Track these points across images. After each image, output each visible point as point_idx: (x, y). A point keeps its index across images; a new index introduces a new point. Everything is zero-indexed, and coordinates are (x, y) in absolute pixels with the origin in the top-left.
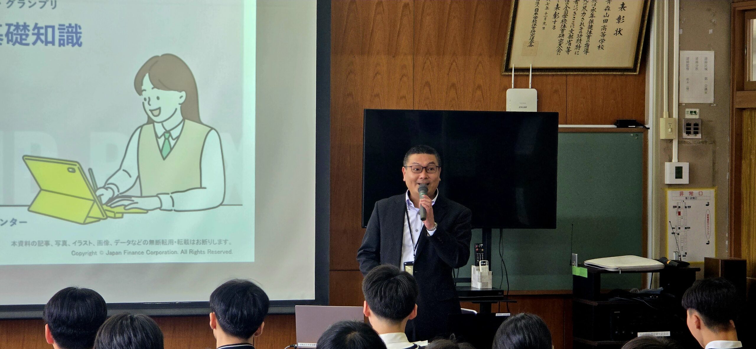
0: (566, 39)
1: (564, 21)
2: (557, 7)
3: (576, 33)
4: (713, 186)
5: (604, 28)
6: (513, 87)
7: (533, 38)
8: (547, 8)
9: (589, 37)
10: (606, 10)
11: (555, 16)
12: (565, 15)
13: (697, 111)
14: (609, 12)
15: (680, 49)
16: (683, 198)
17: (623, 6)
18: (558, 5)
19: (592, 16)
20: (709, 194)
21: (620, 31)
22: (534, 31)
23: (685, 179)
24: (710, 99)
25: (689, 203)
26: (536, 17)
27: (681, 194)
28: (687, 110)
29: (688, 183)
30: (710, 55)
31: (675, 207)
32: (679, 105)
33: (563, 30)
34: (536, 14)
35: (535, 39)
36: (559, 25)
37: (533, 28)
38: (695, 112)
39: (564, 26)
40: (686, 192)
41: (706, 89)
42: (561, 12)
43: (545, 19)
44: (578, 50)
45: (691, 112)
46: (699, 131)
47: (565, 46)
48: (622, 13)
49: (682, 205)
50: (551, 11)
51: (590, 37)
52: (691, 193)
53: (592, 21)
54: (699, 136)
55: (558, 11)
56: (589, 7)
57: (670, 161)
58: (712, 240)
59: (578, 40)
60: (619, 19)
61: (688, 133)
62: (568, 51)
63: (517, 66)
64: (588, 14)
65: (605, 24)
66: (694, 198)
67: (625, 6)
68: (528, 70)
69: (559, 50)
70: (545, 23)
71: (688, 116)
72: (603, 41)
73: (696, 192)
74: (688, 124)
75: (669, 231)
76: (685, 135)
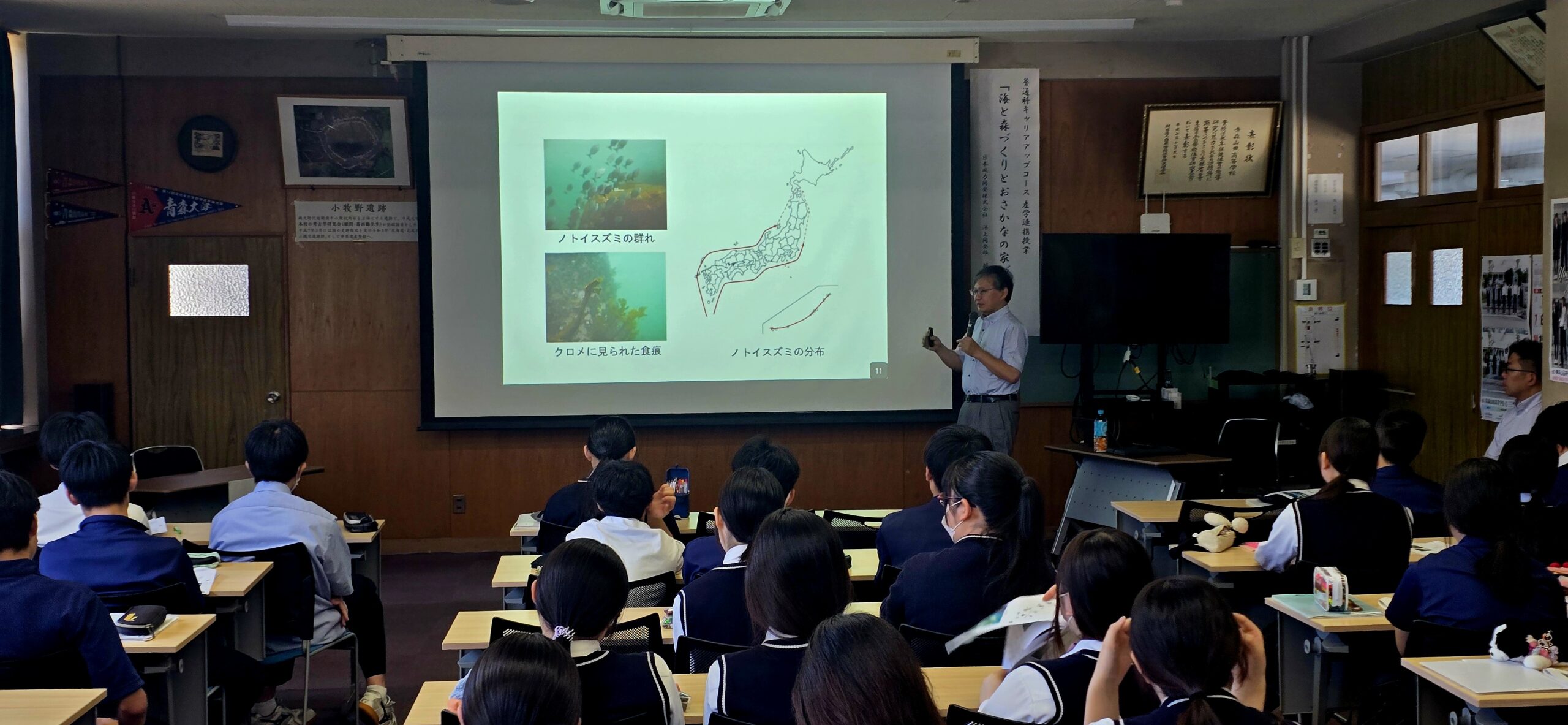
0: (1197, 166)
1: (1194, 149)
2: (1187, 137)
3: (1207, 160)
4: (1342, 302)
5: (1235, 155)
6: (1147, 212)
7: (1165, 166)
8: (1177, 138)
9: (1220, 164)
10: (1235, 138)
11: (1185, 144)
12: (1195, 144)
13: (1326, 230)
14: (1238, 140)
15: (1310, 172)
16: (1312, 313)
17: (1252, 134)
18: (1187, 134)
19: (1222, 144)
20: (1339, 309)
21: (1250, 158)
22: (1165, 160)
23: (1313, 296)
24: (1340, 220)
25: (1317, 318)
26: (1166, 147)
27: (1311, 309)
28: (1316, 230)
29: (1316, 299)
30: (1340, 177)
31: (1304, 322)
32: (1308, 225)
33: (1194, 158)
34: (1166, 143)
35: (1167, 167)
36: (1189, 153)
37: (1165, 157)
38: (1324, 232)
39: (1195, 154)
40: (1315, 308)
41: (1335, 210)
42: (1191, 141)
43: (1176, 148)
44: (1209, 177)
45: (1320, 232)
46: (1328, 249)
47: (1196, 173)
48: (1251, 141)
49: (1312, 320)
50: (1181, 141)
51: (1222, 165)
52: (1320, 309)
53: (1222, 149)
54: (1328, 255)
55: (1188, 140)
56: (1219, 135)
57: (1300, 278)
58: (1342, 352)
59: (1209, 167)
60: (1249, 146)
61: (1317, 252)
62: (1200, 177)
63: (1150, 193)
64: (1218, 142)
65: (1235, 151)
66: (1323, 313)
67: (1254, 133)
68: (1160, 196)
69: (1191, 177)
70: (1175, 152)
71: (1317, 236)
72: (1234, 167)
73: (1325, 308)
74: (1317, 244)
75: (1299, 344)
76: (1314, 255)
